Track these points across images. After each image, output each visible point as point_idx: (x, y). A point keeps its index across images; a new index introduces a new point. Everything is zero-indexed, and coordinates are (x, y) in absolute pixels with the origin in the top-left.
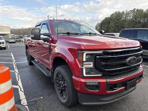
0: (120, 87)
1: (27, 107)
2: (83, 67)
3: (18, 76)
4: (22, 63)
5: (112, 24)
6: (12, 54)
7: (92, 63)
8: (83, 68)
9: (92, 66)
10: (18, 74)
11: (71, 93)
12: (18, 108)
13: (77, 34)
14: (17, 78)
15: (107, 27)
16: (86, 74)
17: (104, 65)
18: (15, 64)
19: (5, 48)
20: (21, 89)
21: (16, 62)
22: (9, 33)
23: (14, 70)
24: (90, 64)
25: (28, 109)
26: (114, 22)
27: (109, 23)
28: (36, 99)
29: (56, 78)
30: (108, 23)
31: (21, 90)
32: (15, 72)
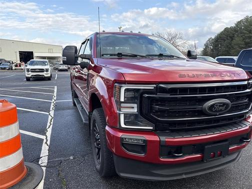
0: (189, 154)
1: (44, 169)
2: (120, 111)
3: (51, 121)
4: (64, 102)
5: (238, 40)
6: (56, 87)
7: (135, 105)
8: (120, 114)
9: (135, 110)
10: (53, 118)
11: (105, 154)
12: (30, 168)
13: (136, 56)
14: (48, 124)
15: (227, 46)
16: (125, 124)
17: (157, 109)
18: (55, 102)
19: (49, 79)
20: (47, 141)
21: (57, 99)
22: (61, 55)
23: (49, 111)
24: (133, 108)
25: (44, 173)
26: (242, 36)
27: (232, 38)
28: (62, 159)
29: (93, 128)
30: (230, 37)
31: (46, 143)
32: (50, 114)
